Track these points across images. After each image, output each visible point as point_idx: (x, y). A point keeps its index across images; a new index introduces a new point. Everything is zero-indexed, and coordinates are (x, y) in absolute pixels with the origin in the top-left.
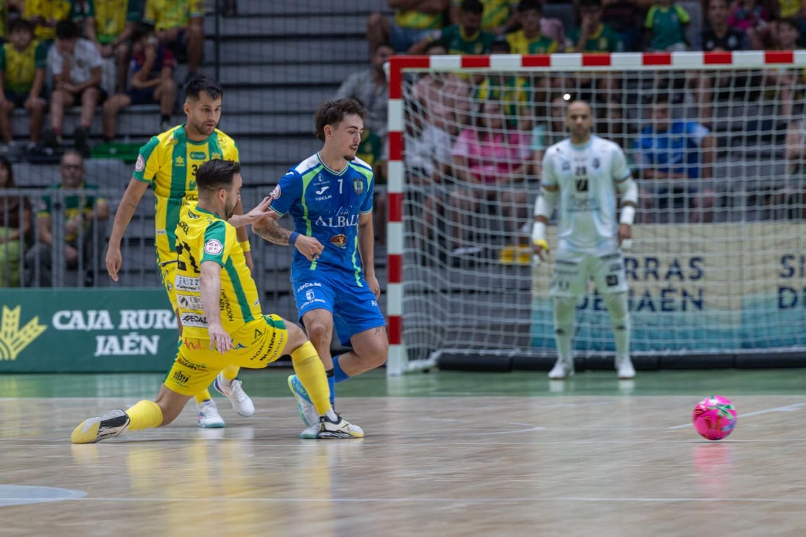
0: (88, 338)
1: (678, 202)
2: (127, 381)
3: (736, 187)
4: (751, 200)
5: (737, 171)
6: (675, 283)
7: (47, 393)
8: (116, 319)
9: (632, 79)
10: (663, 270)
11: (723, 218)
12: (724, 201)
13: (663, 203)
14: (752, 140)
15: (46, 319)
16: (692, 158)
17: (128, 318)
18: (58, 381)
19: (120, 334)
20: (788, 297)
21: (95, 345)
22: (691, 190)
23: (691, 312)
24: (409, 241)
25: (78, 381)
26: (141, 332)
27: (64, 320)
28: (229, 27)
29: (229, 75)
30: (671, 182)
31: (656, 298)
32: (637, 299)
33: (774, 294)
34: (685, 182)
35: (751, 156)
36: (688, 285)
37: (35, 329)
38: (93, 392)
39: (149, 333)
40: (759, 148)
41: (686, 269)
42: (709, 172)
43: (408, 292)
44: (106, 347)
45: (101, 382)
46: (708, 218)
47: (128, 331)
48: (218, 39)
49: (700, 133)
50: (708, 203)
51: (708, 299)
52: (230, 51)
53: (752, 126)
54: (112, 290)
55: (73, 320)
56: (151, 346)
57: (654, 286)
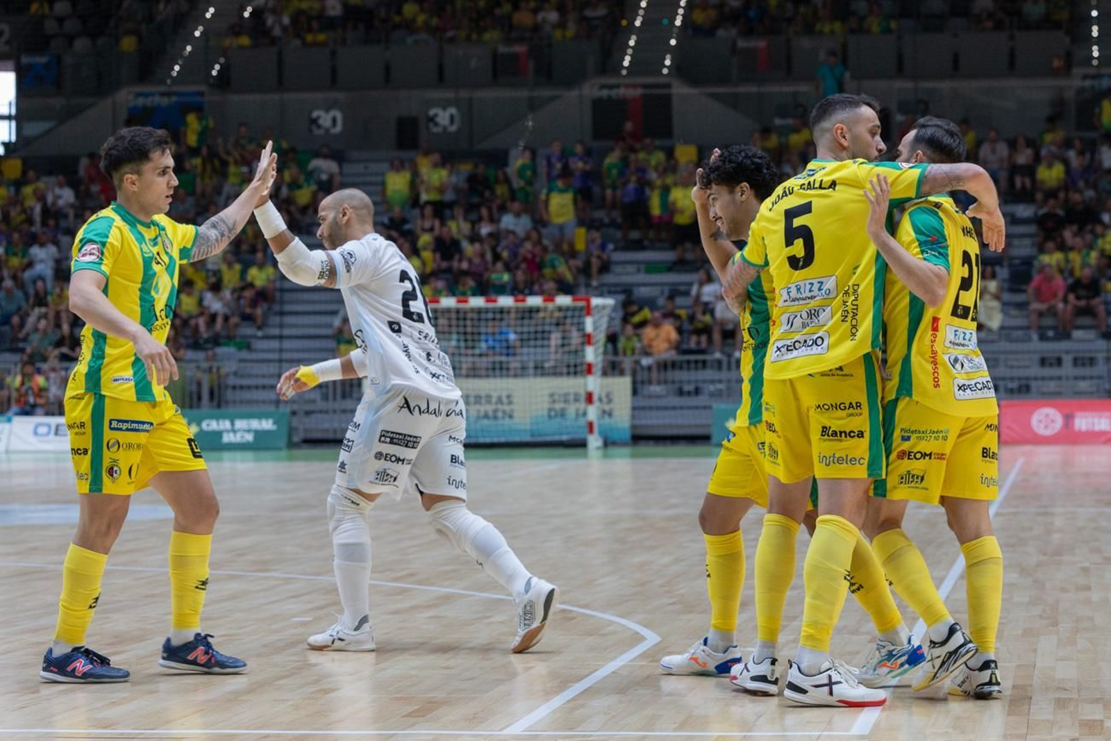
0: (219, 434)
1: (501, 369)
2: (238, 455)
3: (529, 361)
4: (536, 368)
5: (528, 354)
6: (499, 406)
8: (233, 424)
9: (479, 311)
10: (494, 400)
11: (522, 376)
12: (523, 368)
13: (494, 369)
14: (536, 339)
15: (199, 424)
16: (508, 348)
17: (240, 424)
19: (234, 431)
20: (553, 413)
21: (221, 437)
22: (508, 362)
23: (507, 421)
25: (214, 455)
26: (245, 431)
27: (208, 425)
29: (287, 308)
30: (498, 359)
31: (491, 414)
32: (482, 414)
33: (545, 413)
34: (504, 359)
35: (535, 346)
36: (507, 408)
38: (220, 460)
39: (249, 431)
40: (539, 343)
41: (505, 400)
42: (514, 355)
44: (228, 438)
45: (226, 455)
46: (515, 376)
47: (239, 430)
49: (512, 337)
50: (515, 369)
51: (516, 414)
52: (287, 296)
53: (536, 332)
54: (231, 410)
55: (212, 425)
56: (249, 437)
57: (489, 408)
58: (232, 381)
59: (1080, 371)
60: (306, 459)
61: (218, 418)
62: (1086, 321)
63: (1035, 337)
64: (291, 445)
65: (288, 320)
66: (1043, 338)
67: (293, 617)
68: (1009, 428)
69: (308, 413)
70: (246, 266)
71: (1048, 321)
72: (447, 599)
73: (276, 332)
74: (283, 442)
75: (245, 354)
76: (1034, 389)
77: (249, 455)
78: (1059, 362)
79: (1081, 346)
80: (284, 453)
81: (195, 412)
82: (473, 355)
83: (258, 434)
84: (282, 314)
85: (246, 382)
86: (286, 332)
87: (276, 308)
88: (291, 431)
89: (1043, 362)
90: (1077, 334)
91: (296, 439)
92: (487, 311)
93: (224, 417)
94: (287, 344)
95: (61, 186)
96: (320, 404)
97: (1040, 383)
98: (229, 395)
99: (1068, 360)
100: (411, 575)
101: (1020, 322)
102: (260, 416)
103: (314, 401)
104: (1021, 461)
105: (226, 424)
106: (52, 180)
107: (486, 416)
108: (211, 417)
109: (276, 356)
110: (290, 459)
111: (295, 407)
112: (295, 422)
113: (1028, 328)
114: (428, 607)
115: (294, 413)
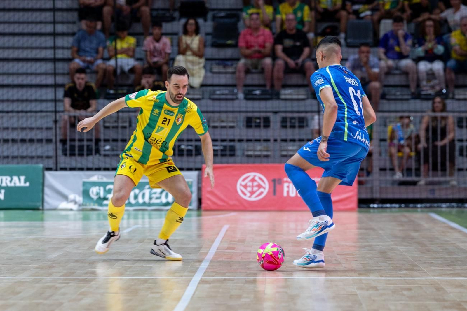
59: (289, 133)
62: (295, 79)
63: (241, 96)
66: (249, 96)
68: (211, 193)
71: (254, 79)
76: (238, 153)
78: (267, 123)
79: (289, 106)
89: (249, 123)
90: (286, 93)
97: (245, 145)
99: (275, 120)
101: (223, 79)
104: (226, 227)
113: (234, 86)
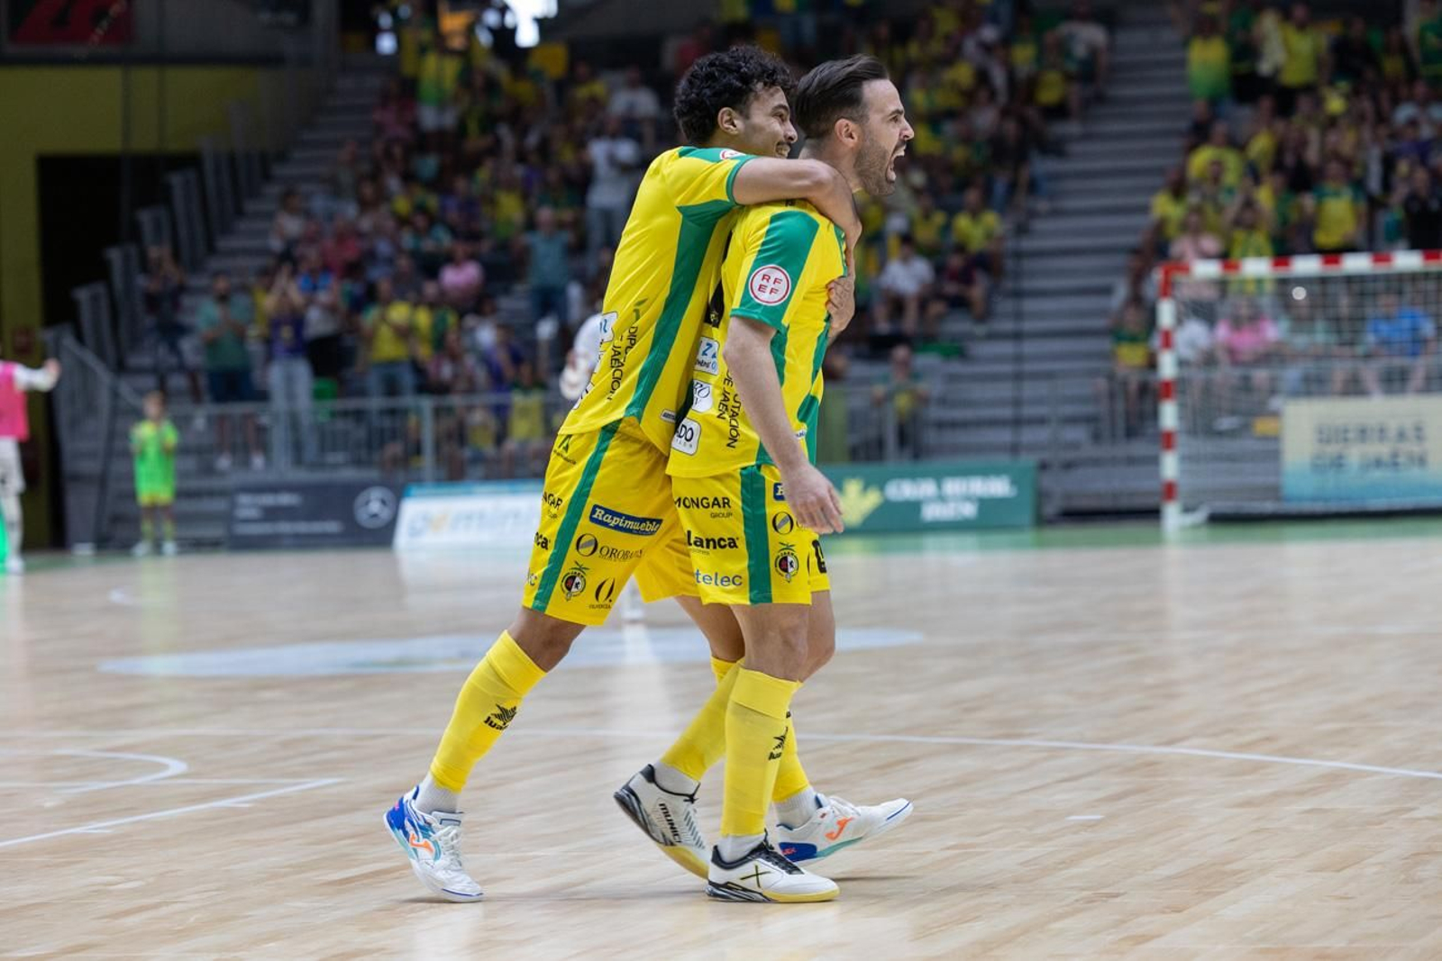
0: (914, 506)
2: (951, 540)
6: (1402, 445)
7: (883, 550)
8: (940, 487)
9: (1362, 279)
10: (1391, 435)
15: (882, 488)
17: (953, 486)
18: (894, 541)
19: (943, 500)
21: (920, 510)
23: (1415, 473)
24: (1181, 417)
25: (909, 541)
26: (961, 498)
27: (897, 490)
28: (1027, 244)
29: (1027, 284)
31: (1386, 459)
36: (1414, 448)
37: (872, 499)
38: (918, 549)
39: (967, 498)
41: (1411, 434)
43: (1185, 459)
44: (931, 512)
45: (930, 541)
47: (950, 498)
48: (1019, 255)
51: (1430, 458)
52: (1028, 264)
54: (937, 464)
55: (904, 490)
56: (969, 510)
57: (1383, 450)
58: (935, 413)
60: (1069, 544)
61: (913, 476)
64: (1042, 521)
65: (1030, 305)
67: (1070, 814)
69: (1068, 466)
70: (952, 211)
72: (1335, 779)
73: (1007, 326)
74: (1026, 516)
75: (956, 367)
77: (970, 540)
80: (1029, 536)
81: (873, 469)
82: (1354, 357)
83: (985, 504)
84: (1018, 294)
85: (958, 414)
86: (1028, 326)
87: (1009, 284)
88: (1041, 496)
91: (1050, 509)
92: (1375, 278)
93: (924, 475)
94: (1029, 347)
95: (633, 85)
96: (1089, 450)
98: (931, 437)
100: (1268, 739)
102: (985, 472)
103: (1075, 446)
105: (926, 488)
106: (618, 77)
107: (1378, 463)
108: (902, 476)
109: (1007, 368)
110: (1041, 544)
111: (1046, 455)
112: (1048, 481)
114: (1301, 794)
115: (1044, 466)
